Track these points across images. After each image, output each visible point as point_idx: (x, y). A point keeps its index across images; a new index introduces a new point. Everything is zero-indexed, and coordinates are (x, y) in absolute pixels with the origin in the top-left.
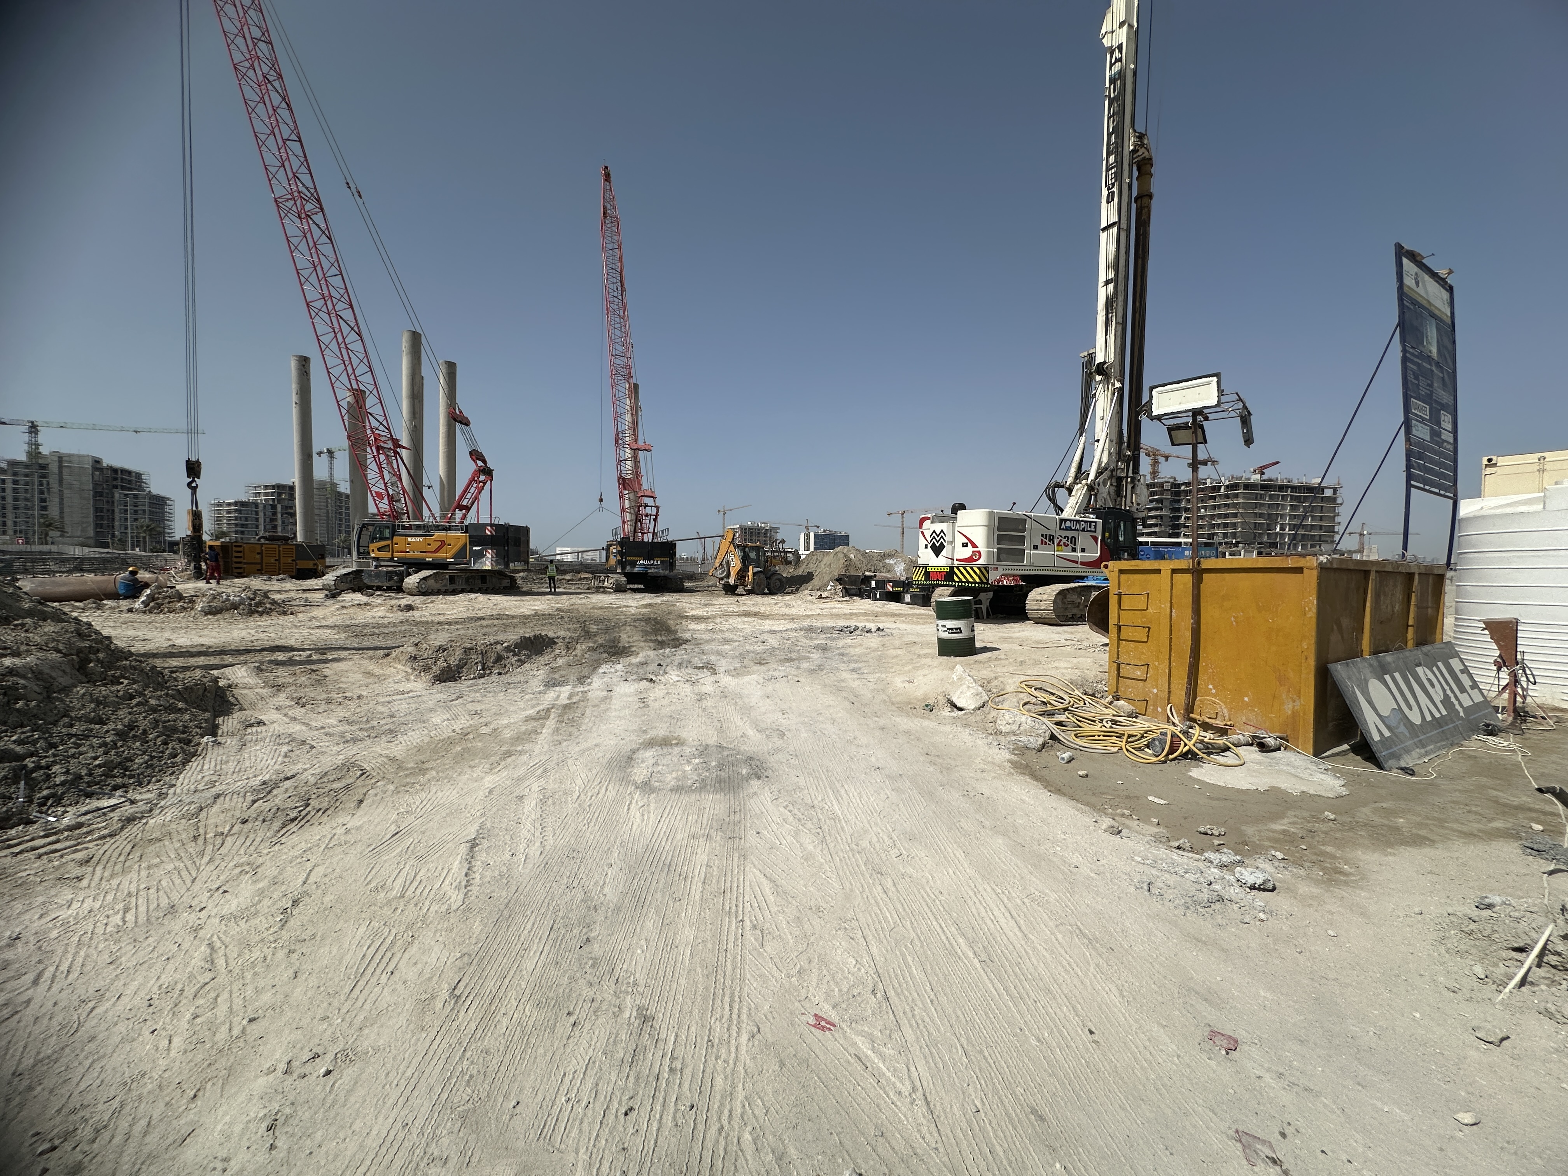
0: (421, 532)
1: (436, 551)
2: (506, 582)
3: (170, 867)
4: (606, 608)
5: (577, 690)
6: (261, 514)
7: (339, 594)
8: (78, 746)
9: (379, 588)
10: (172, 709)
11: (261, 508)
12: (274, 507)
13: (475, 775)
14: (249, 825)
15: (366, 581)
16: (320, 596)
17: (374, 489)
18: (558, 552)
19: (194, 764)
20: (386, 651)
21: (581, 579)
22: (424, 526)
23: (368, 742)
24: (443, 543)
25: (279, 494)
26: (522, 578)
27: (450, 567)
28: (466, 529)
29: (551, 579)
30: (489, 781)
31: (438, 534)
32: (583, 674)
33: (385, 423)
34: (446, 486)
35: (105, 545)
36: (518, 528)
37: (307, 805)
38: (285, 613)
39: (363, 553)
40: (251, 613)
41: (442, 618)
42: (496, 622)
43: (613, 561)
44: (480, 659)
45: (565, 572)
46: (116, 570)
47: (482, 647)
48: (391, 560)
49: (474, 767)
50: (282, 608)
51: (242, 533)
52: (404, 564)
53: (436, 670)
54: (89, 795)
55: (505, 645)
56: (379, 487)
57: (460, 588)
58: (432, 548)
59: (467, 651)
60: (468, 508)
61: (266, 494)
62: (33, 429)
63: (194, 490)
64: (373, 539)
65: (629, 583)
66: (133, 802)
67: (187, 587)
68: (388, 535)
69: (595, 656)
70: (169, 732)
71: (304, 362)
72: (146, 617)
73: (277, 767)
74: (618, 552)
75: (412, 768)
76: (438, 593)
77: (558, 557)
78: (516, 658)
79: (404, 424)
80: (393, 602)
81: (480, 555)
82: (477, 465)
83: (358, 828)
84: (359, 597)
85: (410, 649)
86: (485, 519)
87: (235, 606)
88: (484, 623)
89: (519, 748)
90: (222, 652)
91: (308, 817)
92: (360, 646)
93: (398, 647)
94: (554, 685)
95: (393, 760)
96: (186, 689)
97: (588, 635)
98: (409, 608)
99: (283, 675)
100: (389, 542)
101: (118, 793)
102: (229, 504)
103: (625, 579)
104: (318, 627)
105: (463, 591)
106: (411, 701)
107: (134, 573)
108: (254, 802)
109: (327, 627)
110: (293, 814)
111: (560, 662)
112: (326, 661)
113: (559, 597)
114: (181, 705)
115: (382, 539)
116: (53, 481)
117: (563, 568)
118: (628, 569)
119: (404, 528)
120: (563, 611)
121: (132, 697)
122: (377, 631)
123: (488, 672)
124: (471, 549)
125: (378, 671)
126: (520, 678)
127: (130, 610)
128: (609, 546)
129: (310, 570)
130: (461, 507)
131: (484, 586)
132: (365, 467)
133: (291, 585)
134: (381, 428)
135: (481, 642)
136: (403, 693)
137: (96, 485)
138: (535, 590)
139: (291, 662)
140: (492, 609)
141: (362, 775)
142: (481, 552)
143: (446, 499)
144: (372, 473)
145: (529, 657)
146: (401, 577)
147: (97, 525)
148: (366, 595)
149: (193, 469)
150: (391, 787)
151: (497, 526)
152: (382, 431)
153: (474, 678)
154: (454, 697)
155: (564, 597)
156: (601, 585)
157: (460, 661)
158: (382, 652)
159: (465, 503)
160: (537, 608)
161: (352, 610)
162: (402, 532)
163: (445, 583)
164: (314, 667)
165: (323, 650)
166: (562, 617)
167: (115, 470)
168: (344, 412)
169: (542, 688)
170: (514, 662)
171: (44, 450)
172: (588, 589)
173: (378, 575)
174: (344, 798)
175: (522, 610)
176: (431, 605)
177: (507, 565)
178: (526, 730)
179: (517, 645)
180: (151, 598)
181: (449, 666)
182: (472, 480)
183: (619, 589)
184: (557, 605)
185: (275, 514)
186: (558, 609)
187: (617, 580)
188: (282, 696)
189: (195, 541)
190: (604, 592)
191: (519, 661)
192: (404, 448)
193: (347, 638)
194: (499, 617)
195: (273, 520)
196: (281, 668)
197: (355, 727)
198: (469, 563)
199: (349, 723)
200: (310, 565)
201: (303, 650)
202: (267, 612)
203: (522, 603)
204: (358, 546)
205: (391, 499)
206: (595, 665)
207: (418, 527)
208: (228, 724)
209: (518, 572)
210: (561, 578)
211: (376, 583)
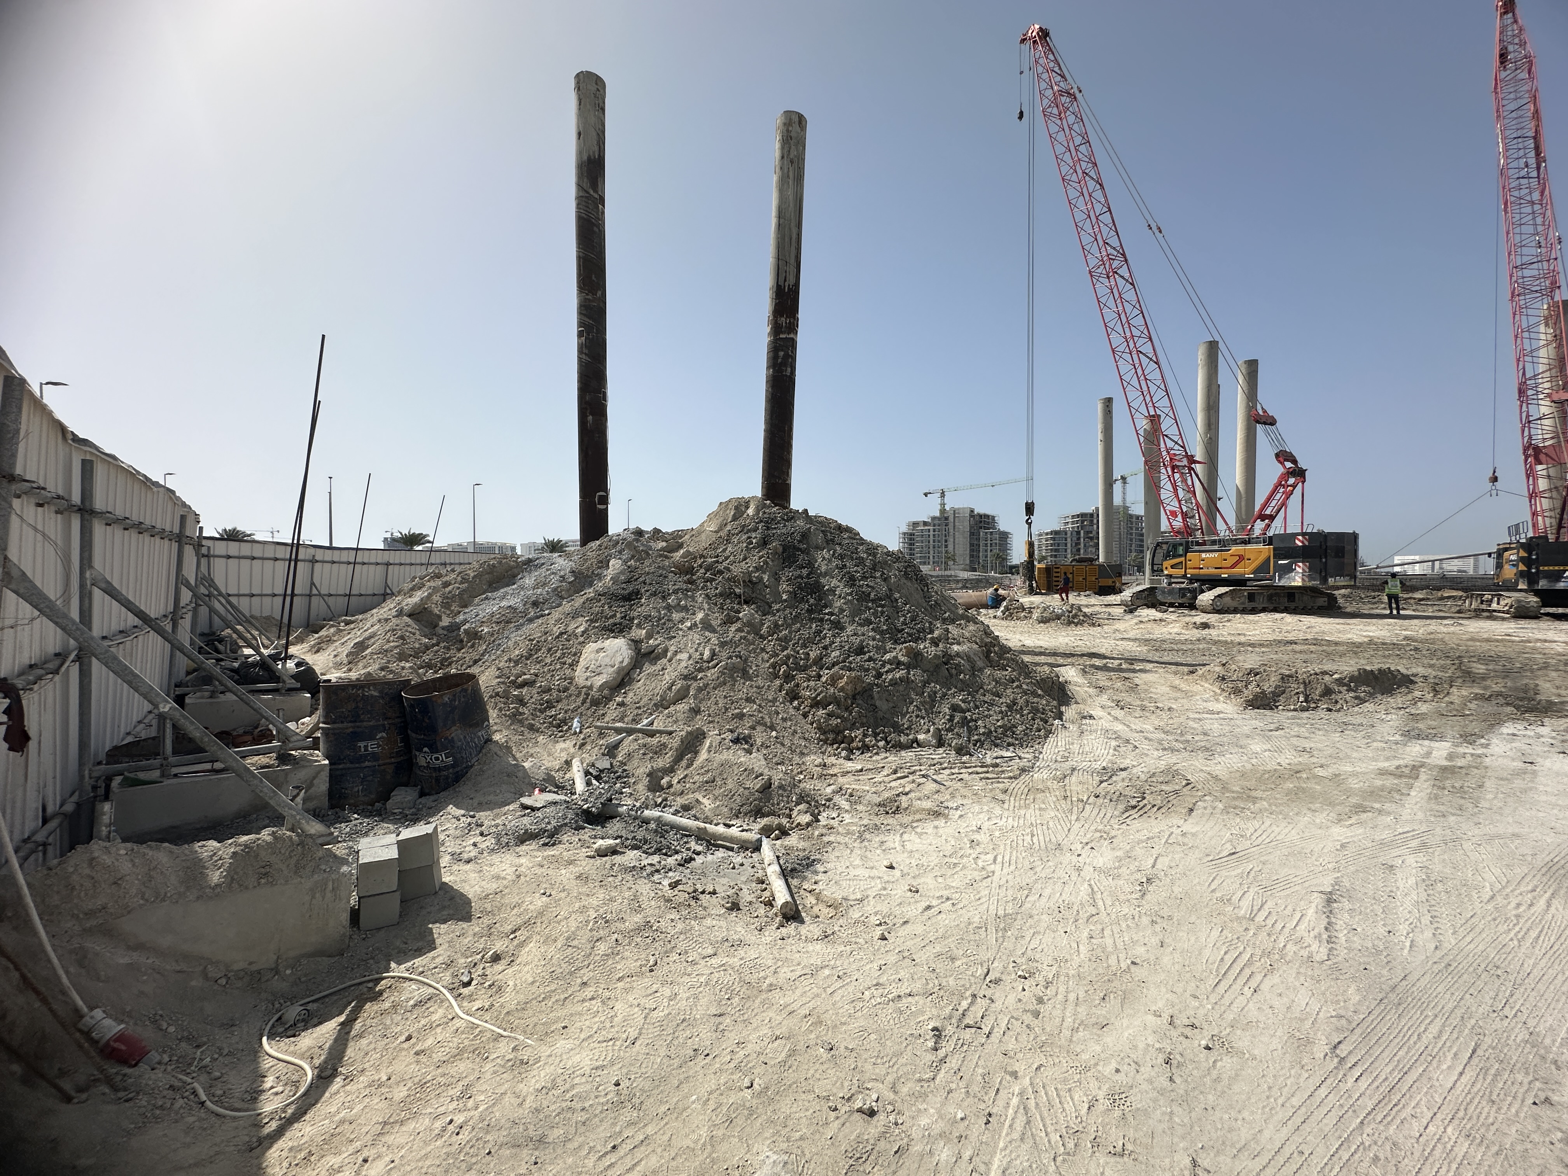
0: (1216, 547)
1: (1234, 566)
2: (1322, 601)
3: (1053, 814)
4: (1497, 641)
5: (1461, 750)
6: (1069, 540)
7: (1136, 609)
8: (989, 710)
9: (1171, 605)
10: (1034, 694)
11: (1069, 534)
12: (1078, 533)
13: (1318, 821)
14: (1100, 801)
15: (1160, 598)
16: (1118, 611)
17: (1168, 508)
18: (1396, 562)
19: (1051, 739)
20: (1191, 669)
21: (1442, 598)
22: (1220, 541)
23: (1186, 754)
24: (1241, 558)
25: (1083, 522)
26: (1344, 596)
27: (1248, 583)
28: (1270, 541)
29: (1393, 598)
30: (1339, 833)
31: (1234, 549)
32: (1469, 730)
33: (1180, 442)
34: (1244, 495)
35: (974, 570)
36: (1341, 536)
37: (1144, 798)
38: (1093, 625)
39: (1157, 570)
40: (1069, 623)
41: (1242, 639)
42: (1313, 648)
43: (1509, 572)
44: (1302, 689)
45: (1414, 589)
46: (984, 587)
47: (1305, 676)
48: (1184, 576)
49: (1316, 811)
50: (1090, 620)
51: (1056, 556)
52: (1197, 581)
53: (1248, 693)
54: (997, 746)
55: (1336, 676)
56: (1174, 505)
57: (1260, 607)
58: (1228, 563)
59: (1284, 678)
60: (1272, 518)
61: (1073, 523)
62: (943, 494)
63: (1029, 524)
64: (1167, 556)
65: (1544, 606)
66: (1020, 758)
67: (1027, 600)
68: (1181, 552)
69: (1489, 708)
70: (1035, 710)
71: (1108, 403)
72: (1004, 623)
73: (1109, 757)
74: (1522, 559)
75: (1237, 792)
76: (1235, 611)
77: (1397, 569)
78: (1352, 694)
79: (1199, 438)
80: (1187, 619)
81: (1289, 569)
82: (1284, 467)
83: (1193, 835)
84: (1152, 613)
85: (1218, 669)
86: (1294, 527)
87: (1058, 617)
88: (1298, 648)
89: (1377, 806)
90: (1055, 654)
91: (1146, 809)
92: (1162, 660)
93: (1204, 665)
94: (1418, 737)
95: (1216, 778)
96: (1042, 679)
97: (1469, 677)
98: (1205, 626)
99: (1101, 678)
100: (1183, 559)
101: (1011, 748)
102: (1047, 534)
103: (1536, 599)
104: (1122, 639)
105: (1264, 610)
106: (1222, 722)
107: (996, 590)
108: (1101, 782)
109: (1129, 639)
110: (1133, 802)
111: (1423, 708)
112: (1134, 671)
113: (1406, 622)
114: (1040, 692)
115: (1174, 557)
116: (951, 526)
117: (1409, 584)
118: (1543, 584)
119: (1198, 544)
120: (1416, 641)
121: (1013, 682)
122: (1175, 647)
123: (1313, 705)
124: (1275, 563)
125: (1184, 686)
126: (1358, 720)
127: (995, 617)
128: (1500, 553)
129: (1109, 587)
130: (1262, 517)
131: (1292, 605)
132: (1158, 488)
133: (1095, 600)
134: (1177, 447)
135: (1302, 670)
136: (1212, 712)
137: (971, 527)
138: (1366, 612)
139: (1105, 668)
140: (1305, 632)
141: (1188, 784)
142: (1290, 565)
143: (1243, 509)
144: (1166, 493)
145: (1372, 695)
146: (1195, 594)
147: (972, 556)
148: (1160, 611)
149: (1030, 509)
150: (1221, 806)
151: (1311, 534)
152: (1178, 451)
153: (1295, 710)
154: (1272, 727)
155: (1416, 621)
156: (1484, 607)
157: (1276, 688)
158: (1186, 669)
159: (1268, 512)
160: (1371, 634)
161: (1149, 625)
162: (1197, 548)
163: (1242, 600)
164: (1126, 675)
165: (1131, 661)
166: (1416, 649)
167: (980, 516)
168: (1142, 439)
169: (1398, 737)
170: (1348, 699)
171: (947, 508)
172: (1459, 612)
173: (1171, 592)
174: (1174, 802)
175: (1349, 636)
176: (1228, 624)
177: (1324, 580)
178: (1383, 785)
179: (1352, 679)
180: (1007, 609)
181: (1263, 692)
182: (1279, 485)
183: (1522, 613)
184: (1404, 633)
185: (1079, 539)
186: (1406, 638)
187: (1519, 601)
188: (1105, 697)
189: (1029, 565)
190: (1495, 619)
191: (1356, 698)
192: (1199, 462)
193: (1149, 651)
194: (1316, 642)
195: (1077, 544)
196: (1100, 673)
197: (1170, 738)
198: (1272, 578)
199: (1164, 732)
200: (1109, 582)
201: (1113, 658)
202: (1081, 623)
203: (1347, 627)
204: (1153, 564)
205: (1185, 516)
206: (1494, 722)
207: (1214, 542)
208: (1070, 712)
209: (1338, 588)
210: (1405, 596)
211: (1169, 599)
